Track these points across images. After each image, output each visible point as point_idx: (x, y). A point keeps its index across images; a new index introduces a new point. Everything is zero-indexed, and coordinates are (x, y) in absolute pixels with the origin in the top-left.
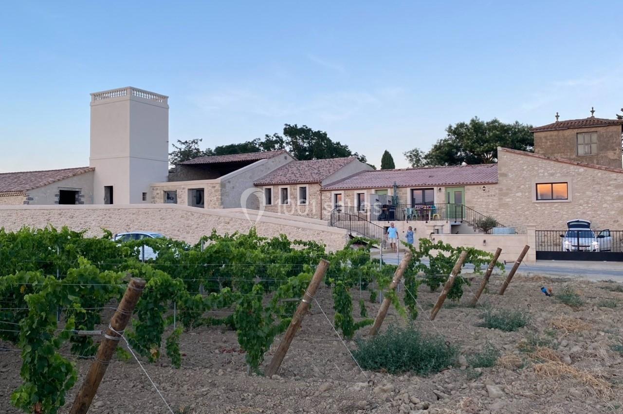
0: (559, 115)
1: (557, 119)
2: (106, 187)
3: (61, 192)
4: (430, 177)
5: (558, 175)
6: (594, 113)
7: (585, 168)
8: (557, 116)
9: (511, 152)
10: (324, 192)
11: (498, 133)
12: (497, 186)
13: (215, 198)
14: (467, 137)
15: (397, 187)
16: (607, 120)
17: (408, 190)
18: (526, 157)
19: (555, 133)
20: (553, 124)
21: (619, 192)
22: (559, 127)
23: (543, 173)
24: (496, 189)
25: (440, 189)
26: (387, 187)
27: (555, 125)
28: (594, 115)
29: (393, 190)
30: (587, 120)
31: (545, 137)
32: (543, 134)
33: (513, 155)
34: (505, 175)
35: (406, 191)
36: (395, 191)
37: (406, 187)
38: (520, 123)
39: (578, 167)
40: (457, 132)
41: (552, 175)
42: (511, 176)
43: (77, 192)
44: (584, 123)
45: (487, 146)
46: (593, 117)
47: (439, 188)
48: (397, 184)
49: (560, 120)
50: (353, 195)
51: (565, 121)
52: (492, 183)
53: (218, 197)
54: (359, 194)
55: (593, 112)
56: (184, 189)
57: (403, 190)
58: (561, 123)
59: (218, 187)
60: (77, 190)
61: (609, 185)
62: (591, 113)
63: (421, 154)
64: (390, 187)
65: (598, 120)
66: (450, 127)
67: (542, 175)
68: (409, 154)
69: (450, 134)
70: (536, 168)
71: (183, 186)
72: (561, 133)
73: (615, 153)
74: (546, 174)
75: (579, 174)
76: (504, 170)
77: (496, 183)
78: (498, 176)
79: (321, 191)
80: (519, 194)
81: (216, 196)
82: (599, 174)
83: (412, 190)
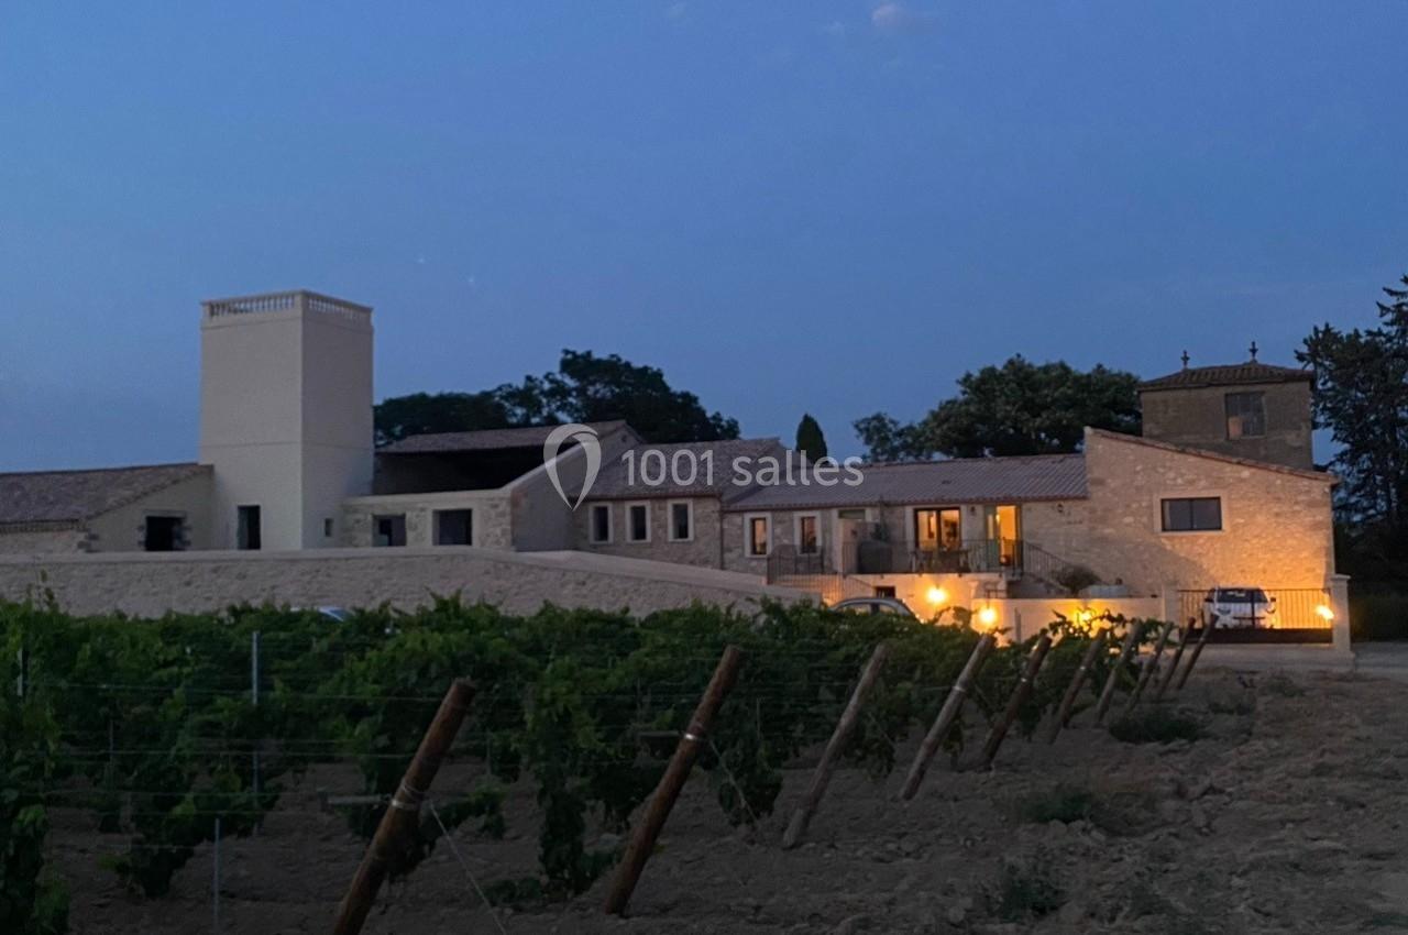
0: (1188, 355)
1: (1185, 363)
2: (242, 509)
3: (150, 520)
4: (944, 482)
5: (1203, 483)
6: (1257, 354)
7: (1253, 470)
8: (1186, 359)
9: (1111, 438)
10: (729, 516)
11: (1070, 392)
12: (1086, 504)
13: (498, 531)
14: (1003, 398)
15: (887, 505)
16: (1281, 369)
17: (909, 511)
18: (1141, 447)
19: (1183, 393)
20: (1177, 375)
21: (1314, 516)
22: (1190, 380)
23: (1175, 479)
24: (1084, 509)
25: (973, 509)
26: (866, 505)
27: (1183, 376)
28: (1256, 357)
29: (877, 511)
30: (1243, 368)
31: (1165, 402)
32: (1158, 396)
33: (1114, 443)
34: (1100, 482)
35: (904, 512)
36: (882, 515)
37: (903, 504)
38: (1107, 367)
39: (1240, 468)
40: (983, 386)
41: (1191, 482)
42: (1112, 485)
43: (177, 521)
44: (1238, 375)
45: (1048, 418)
46: (1254, 361)
47: (971, 506)
48: (886, 499)
49: (1191, 365)
50: (792, 520)
51: (1202, 369)
52: (1077, 498)
53: (504, 526)
54: (803, 519)
55: (1254, 351)
56: (423, 510)
57: (898, 510)
58: (1193, 373)
59: (504, 507)
60: (178, 515)
61: (1297, 503)
62: (1251, 354)
63: (891, 426)
64: (872, 505)
65: (1265, 368)
66: (969, 376)
67: (1172, 483)
68: (862, 426)
69: (968, 390)
70: (1161, 470)
71: (420, 505)
72: (1194, 393)
73: (1298, 436)
74: (1180, 481)
75: (1242, 480)
76: (1097, 473)
77: (1084, 498)
78: (1088, 484)
79: (723, 513)
80: (1129, 520)
81: (500, 525)
82: (1279, 482)
83: (916, 512)
